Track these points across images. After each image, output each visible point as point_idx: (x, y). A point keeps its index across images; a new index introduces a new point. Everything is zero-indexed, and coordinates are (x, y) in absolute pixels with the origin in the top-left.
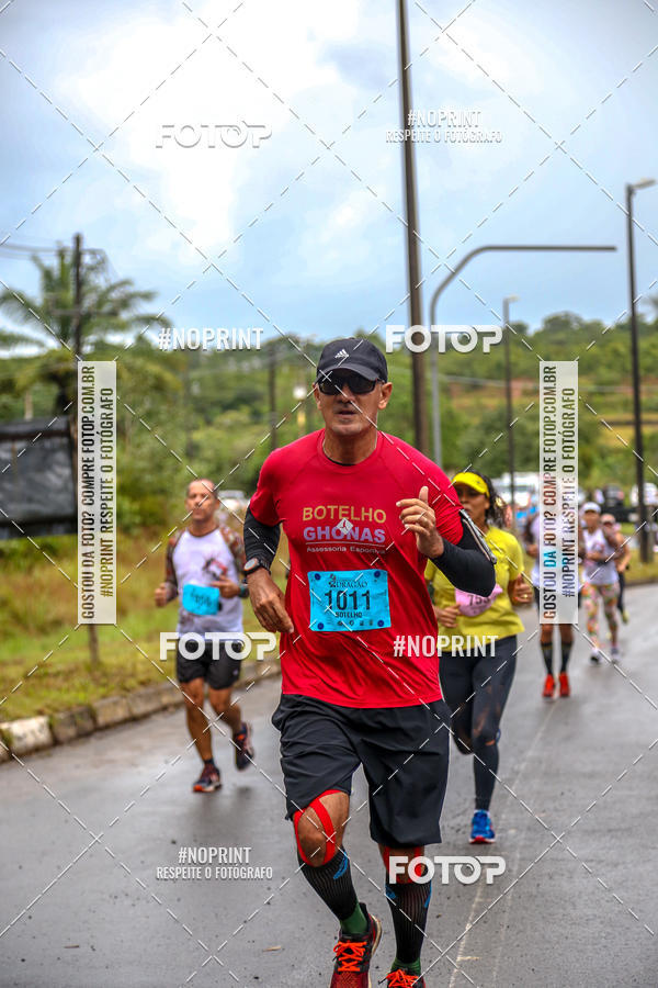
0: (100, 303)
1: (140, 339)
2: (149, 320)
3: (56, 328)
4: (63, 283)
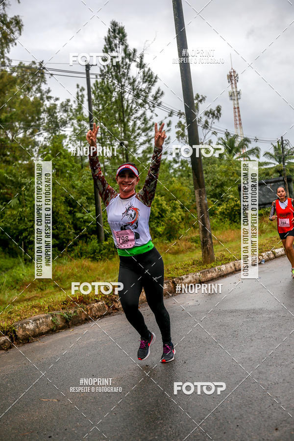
3: (278, 160)
4: (279, 149)
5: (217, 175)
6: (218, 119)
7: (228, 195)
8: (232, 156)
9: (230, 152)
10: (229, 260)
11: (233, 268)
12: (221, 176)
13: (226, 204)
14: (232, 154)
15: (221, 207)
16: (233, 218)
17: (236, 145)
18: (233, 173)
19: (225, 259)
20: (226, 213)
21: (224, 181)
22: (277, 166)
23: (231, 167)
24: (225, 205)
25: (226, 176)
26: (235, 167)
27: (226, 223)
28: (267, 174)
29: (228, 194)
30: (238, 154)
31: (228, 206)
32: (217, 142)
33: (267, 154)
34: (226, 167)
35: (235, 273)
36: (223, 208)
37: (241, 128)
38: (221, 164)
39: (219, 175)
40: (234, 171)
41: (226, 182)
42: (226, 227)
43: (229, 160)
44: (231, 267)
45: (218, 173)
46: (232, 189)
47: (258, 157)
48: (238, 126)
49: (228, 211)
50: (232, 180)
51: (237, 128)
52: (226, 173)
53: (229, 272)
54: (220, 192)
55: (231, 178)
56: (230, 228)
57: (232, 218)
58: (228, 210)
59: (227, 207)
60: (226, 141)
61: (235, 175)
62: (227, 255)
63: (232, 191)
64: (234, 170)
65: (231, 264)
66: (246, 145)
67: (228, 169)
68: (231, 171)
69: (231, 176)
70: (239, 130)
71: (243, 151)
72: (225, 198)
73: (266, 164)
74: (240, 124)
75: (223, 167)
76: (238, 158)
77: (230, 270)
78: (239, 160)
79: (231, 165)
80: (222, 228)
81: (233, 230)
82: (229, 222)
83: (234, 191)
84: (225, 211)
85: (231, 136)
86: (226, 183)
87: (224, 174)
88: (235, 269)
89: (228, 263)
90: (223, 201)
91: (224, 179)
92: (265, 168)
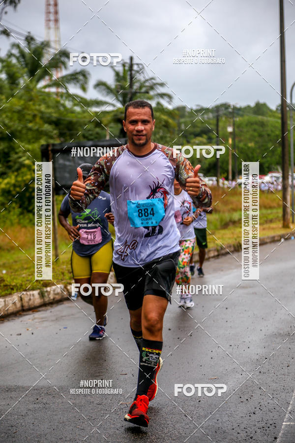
0: (141, 88)
1: (158, 104)
2: (162, 95)
3: (121, 99)
4: (124, 78)
5: (4, 116)
6: (15, 7)
7: (20, 157)
8: (34, 83)
9: (32, 73)
10: (12, 289)
11: (19, 305)
12: (11, 119)
13: (16, 176)
14: (36, 77)
15: (6, 181)
16: (26, 203)
17: (45, 61)
18: (35, 116)
19: (6, 286)
20: (14, 193)
21: (16, 130)
22: (117, 111)
23: (31, 103)
24: (13, 177)
25: (20, 120)
26: (40, 105)
27: (12, 213)
28: (98, 125)
29: (20, 154)
30: (47, 78)
31: (20, 179)
32: (9, 51)
33: (100, 85)
34: (22, 102)
35: (21, 315)
36: (8, 183)
37: (57, 28)
38: (13, 96)
39: (7, 117)
40: (36, 112)
41: (20, 132)
42: (11, 220)
43: (28, 89)
44: (14, 303)
45: (5, 112)
46: (30, 147)
47: (84, 89)
48: (52, 24)
49: (18, 189)
50: (30, 129)
51: (49, 28)
52: (21, 114)
53: (10, 312)
54: (6, 150)
55: (30, 125)
56: (19, 223)
57: (24, 203)
58: (19, 186)
59: (16, 181)
60: (27, 51)
61: (38, 120)
62: (8, 280)
63: (29, 151)
64: (36, 110)
65: (15, 297)
66: (64, 63)
67: (25, 107)
68: (30, 112)
69: (31, 122)
70: (52, 31)
71: (57, 75)
72: (15, 163)
73: (98, 103)
74: (56, 21)
75: (16, 103)
76: (45, 87)
77: (11, 308)
78: (47, 90)
79: (31, 99)
80: (4, 222)
81: (25, 227)
82: (18, 211)
83: (32, 151)
84: (12, 189)
85: (37, 42)
86: (18, 134)
87: (16, 116)
88: (22, 306)
89: (10, 294)
90: (10, 167)
91: (17, 125)
92: (96, 113)
